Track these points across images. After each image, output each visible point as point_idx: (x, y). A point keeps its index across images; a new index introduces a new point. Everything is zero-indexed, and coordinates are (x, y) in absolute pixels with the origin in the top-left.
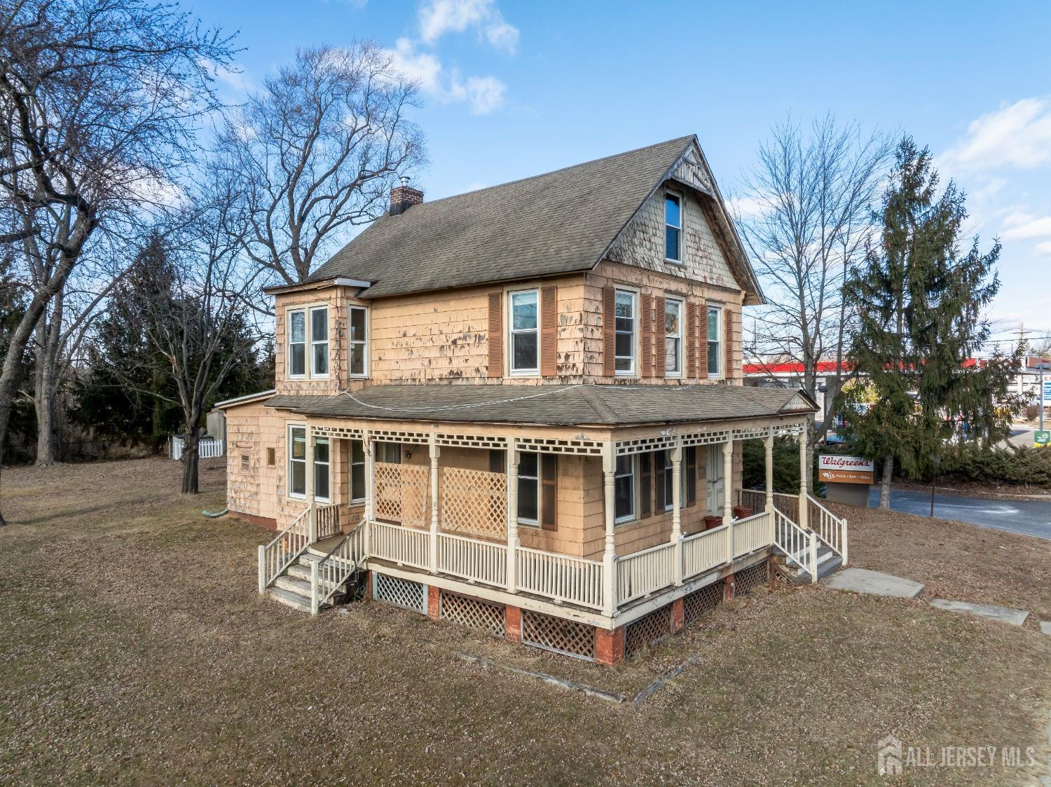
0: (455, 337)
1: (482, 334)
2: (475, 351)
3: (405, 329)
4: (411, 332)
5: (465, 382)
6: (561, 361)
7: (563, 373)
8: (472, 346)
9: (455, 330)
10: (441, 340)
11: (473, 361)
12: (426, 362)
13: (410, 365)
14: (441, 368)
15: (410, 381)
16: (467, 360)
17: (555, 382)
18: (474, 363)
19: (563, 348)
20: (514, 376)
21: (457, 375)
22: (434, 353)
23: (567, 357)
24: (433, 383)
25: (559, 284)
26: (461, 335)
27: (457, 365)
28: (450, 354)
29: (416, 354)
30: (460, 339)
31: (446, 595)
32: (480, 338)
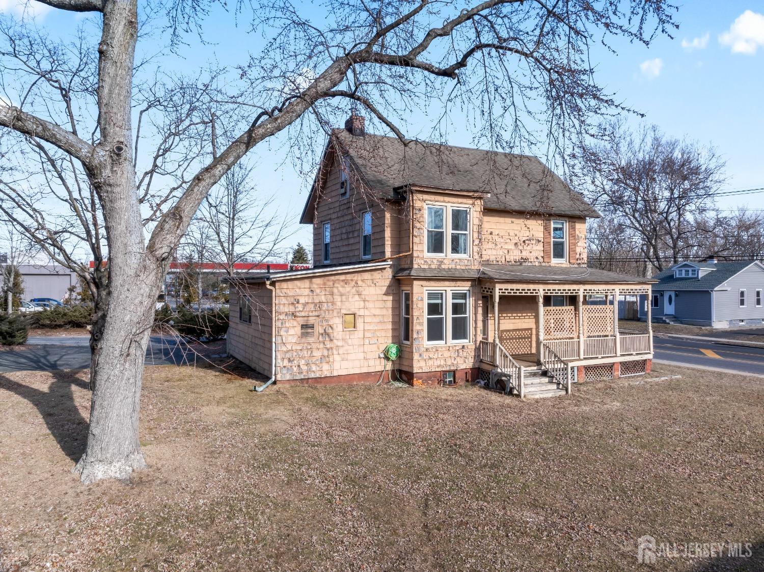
0: (524, 239)
1: (540, 239)
2: (535, 248)
3: (491, 230)
4: (495, 232)
5: (530, 264)
6: (578, 256)
7: (579, 262)
8: (534, 245)
9: (524, 235)
10: (515, 240)
11: (534, 253)
12: (506, 252)
13: (494, 252)
14: (515, 255)
15: (495, 262)
16: (531, 252)
17: (575, 266)
18: (534, 254)
19: (578, 250)
20: (555, 262)
21: (526, 260)
22: (512, 247)
23: (580, 254)
24: (510, 264)
25: (577, 221)
26: (528, 238)
27: (525, 254)
28: (521, 248)
29: (499, 246)
30: (527, 240)
31: (587, 368)
32: (539, 241)
